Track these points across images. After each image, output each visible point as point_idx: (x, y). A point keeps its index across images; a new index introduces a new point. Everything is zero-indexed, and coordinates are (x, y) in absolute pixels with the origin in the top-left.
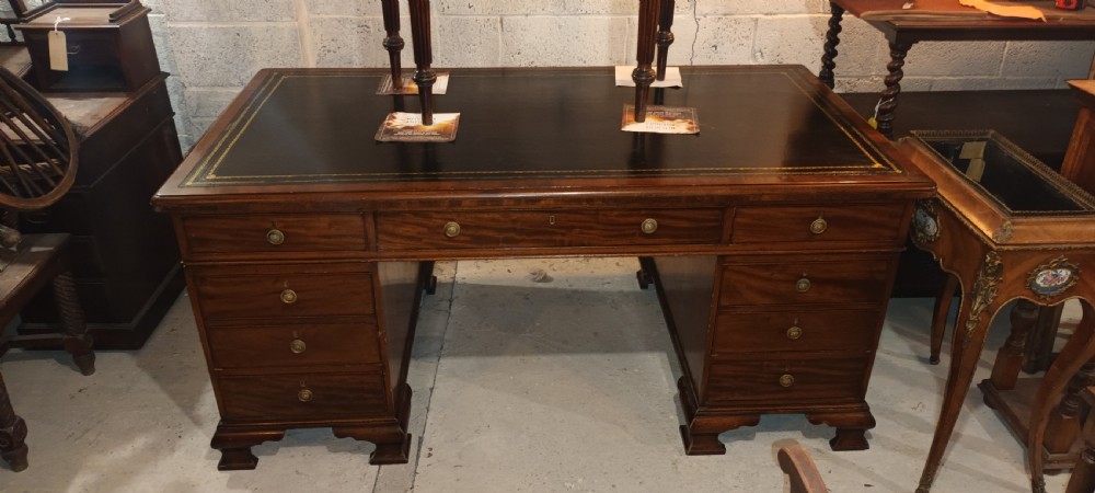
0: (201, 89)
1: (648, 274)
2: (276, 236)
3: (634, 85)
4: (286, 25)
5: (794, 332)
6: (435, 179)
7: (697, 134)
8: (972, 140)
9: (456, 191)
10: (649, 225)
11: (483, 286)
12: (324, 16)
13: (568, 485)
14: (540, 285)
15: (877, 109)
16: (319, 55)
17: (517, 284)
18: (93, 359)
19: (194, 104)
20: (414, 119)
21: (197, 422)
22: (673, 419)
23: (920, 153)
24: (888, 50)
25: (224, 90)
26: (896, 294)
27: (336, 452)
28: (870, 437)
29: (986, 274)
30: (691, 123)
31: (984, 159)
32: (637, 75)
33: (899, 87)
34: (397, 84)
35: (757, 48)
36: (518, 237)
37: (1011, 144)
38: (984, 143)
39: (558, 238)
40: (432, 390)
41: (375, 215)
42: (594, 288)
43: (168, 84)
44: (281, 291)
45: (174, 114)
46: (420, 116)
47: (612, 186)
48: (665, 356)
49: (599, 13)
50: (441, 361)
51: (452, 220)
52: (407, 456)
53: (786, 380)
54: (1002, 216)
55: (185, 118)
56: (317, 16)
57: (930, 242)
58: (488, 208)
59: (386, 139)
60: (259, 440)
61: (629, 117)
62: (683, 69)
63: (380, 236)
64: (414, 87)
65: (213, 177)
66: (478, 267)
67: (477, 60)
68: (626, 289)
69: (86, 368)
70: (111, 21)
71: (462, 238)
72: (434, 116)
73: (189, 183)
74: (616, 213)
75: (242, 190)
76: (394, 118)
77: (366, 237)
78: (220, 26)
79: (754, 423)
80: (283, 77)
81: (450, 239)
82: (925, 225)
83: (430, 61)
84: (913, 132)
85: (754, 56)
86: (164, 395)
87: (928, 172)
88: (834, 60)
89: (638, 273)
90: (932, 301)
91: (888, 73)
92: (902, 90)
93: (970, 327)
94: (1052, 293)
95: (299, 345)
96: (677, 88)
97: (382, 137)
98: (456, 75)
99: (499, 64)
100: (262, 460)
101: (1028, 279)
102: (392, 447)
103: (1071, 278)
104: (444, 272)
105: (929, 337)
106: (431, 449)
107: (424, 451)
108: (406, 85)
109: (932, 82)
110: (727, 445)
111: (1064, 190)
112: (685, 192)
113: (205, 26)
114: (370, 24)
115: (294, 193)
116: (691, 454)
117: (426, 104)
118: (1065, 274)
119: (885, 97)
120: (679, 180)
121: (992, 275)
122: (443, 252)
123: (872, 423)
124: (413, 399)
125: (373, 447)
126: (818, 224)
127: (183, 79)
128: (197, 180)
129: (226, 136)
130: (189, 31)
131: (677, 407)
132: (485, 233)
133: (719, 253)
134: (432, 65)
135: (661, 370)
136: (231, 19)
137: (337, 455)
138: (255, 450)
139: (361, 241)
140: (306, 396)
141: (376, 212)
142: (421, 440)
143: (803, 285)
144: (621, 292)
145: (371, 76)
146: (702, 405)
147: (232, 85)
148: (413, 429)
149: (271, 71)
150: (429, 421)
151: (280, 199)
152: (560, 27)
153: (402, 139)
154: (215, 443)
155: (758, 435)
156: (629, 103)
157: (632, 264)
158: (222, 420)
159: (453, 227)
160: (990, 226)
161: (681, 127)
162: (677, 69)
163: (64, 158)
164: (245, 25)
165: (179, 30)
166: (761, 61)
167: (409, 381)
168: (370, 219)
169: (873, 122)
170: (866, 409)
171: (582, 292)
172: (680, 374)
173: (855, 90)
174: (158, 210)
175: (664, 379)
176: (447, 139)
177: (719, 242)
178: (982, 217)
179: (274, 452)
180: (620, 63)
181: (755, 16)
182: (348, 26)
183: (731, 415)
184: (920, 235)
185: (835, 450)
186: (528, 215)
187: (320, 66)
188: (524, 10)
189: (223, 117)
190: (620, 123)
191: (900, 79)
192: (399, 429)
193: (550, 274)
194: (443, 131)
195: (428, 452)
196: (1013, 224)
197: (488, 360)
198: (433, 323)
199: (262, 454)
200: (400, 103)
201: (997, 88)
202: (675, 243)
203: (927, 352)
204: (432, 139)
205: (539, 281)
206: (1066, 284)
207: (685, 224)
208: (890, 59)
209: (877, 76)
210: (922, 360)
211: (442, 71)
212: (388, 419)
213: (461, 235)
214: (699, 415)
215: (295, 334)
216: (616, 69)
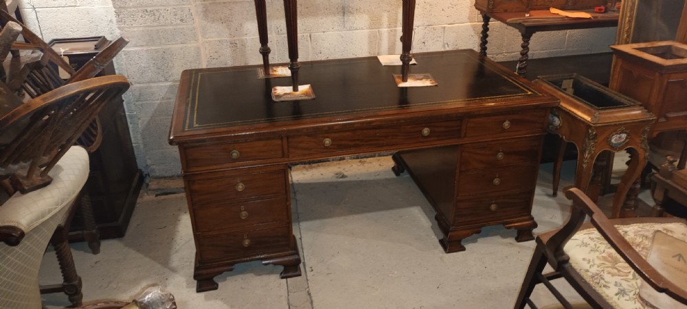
0: (142, 85)
2: (235, 154)
4: (192, 45)
5: (496, 181)
6: (316, 117)
7: (436, 86)
8: (566, 79)
10: (426, 131)
12: (211, 39)
13: (390, 275)
14: (341, 180)
15: (517, 67)
17: (328, 181)
18: (99, 245)
20: (289, 89)
21: (174, 270)
22: (434, 239)
24: (521, 37)
25: (155, 85)
27: (259, 275)
29: (589, 139)
30: (431, 81)
31: (573, 88)
32: (402, 59)
33: (527, 56)
34: (267, 73)
35: (445, 42)
37: (586, 79)
38: (572, 80)
39: (381, 142)
40: (301, 239)
41: (288, 137)
44: (236, 184)
45: (124, 101)
46: (292, 87)
48: (420, 208)
49: (362, 29)
50: (300, 224)
51: (327, 137)
52: (300, 272)
53: (493, 207)
54: (593, 111)
56: (206, 40)
57: (557, 129)
58: (347, 129)
59: (279, 100)
60: (218, 273)
61: (399, 80)
63: (290, 150)
65: (197, 125)
66: (304, 174)
69: (95, 250)
70: (95, 49)
71: (332, 148)
72: (299, 87)
73: (187, 129)
74: (409, 126)
76: (276, 89)
77: (283, 150)
78: (153, 48)
79: (478, 232)
80: (200, 74)
81: (326, 148)
82: (553, 121)
84: (539, 77)
85: (444, 46)
87: (553, 94)
88: (486, 46)
89: (393, 169)
90: (552, 164)
91: (522, 49)
92: (530, 57)
93: (585, 166)
94: (619, 146)
95: (244, 214)
96: (415, 64)
97: (276, 99)
100: (220, 284)
101: (608, 140)
102: (292, 268)
103: (627, 138)
105: (552, 185)
106: (311, 267)
107: (308, 269)
108: (271, 73)
110: (465, 246)
111: (616, 97)
112: (444, 112)
113: (145, 48)
114: (237, 42)
116: (449, 252)
117: (294, 81)
118: (624, 136)
119: (521, 61)
121: (592, 139)
122: (323, 155)
123: (535, 226)
125: (281, 268)
126: (507, 124)
128: (190, 127)
129: (190, 105)
130: (135, 52)
131: (434, 231)
132: (343, 142)
133: (460, 143)
136: (161, 44)
138: (215, 279)
139: (280, 152)
140: (247, 243)
142: (305, 263)
143: (500, 156)
146: (453, 225)
149: (191, 71)
150: (305, 254)
152: (342, 37)
155: (480, 240)
156: (399, 74)
159: (327, 142)
160: (589, 115)
161: (427, 83)
163: (95, 126)
164: (168, 46)
165: (129, 52)
166: (447, 49)
168: (285, 141)
169: (516, 73)
170: (532, 219)
171: (366, 181)
172: (435, 213)
175: (423, 219)
176: (310, 98)
177: (460, 137)
178: (584, 112)
180: (382, 54)
181: (443, 26)
182: (225, 44)
183: (467, 229)
184: (551, 126)
185: (519, 242)
186: (365, 131)
188: (323, 30)
190: (396, 83)
191: (528, 52)
192: (297, 257)
193: (346, 174)
194: (306, 94)
195: (310, 269)
196: (599, 114)
197: (327, 221)
199: (221, 281)
201: (564, 55)
202: (439, 140)
203: (551, 192)
205: (340, 178)
206: (624, 142)
207: (443, 130)
208: (522, 42)
210: (549, 195)
212: (290, 252)
213: (331, 145)
214: (451, 231)
215: (243, 208)
216: (379, 57)
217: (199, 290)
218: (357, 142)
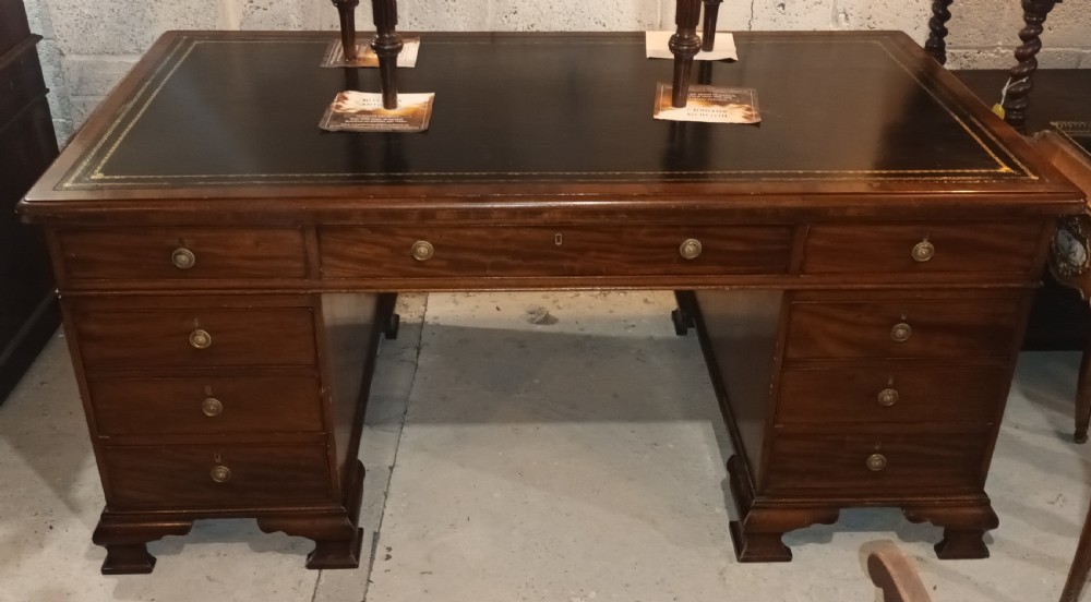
0: (84, 58)
1: (688, 314)
3: (672, 56)
5: (888, 396)
6: (400, 182)
7: (757, 125)
9: (429, 199)
10: (691, 247)
11: (461, 329)
15: (1004, 92)
16: (244, 14)
17: (510, 328)
19: (75, 79)
20: (373, 101)
21: (75, 508)
22: (720, 513)
23: (1063, 153)
24: (1020, 12)
26: (1030, 345)
27: (261, 550)
28: (991, 541)
30: (749, 110)
32: (675, 43)
33: (1035, 62)
34: (349, 53)
35: (840, 8)
36: (511, 262)
39: (566, 264)
40: (391, 468)
41: (319, 230)
42: (613, 334)
43: (39, 50)
44: (190, 332)
45: (48, 90)
46: (379, 97)
47: (638, 194)
48: (709, 426)
50: (405, 429)
51: (423, 238)
52: (357, 558)
53: (876, 461)
55: (62, 97)
57: (1077, 274)
58: (469, 222)
59: (334, 127)
60: (158, 534)
61: (664, 100)
62: (739, 37)
63: (327, 260)
64: (373, 57)
65: (100, 176)
66: (456, 302)
67: (458, 21)
68: (657, 334)
71: (436, 263)
72: (400, 97)
73: (67, 185)
74: (644, 231)
75: (138, 194)
76: (346, 98)
77: (306, 260)
79: (830, 520)
80: (196, 42)
81: (419, 264)
82: (1070, 251)
83: (395, 22)
84: (1052, 123)
85: (836, 20)
86: (29, 472)
87: (1074, 179)
88: (946, 25)
89: (674, 313)
90: (1078, 356)
91: (1020, 43)
92: (1040, 67)
95: (213, 405)
96: (730, 61)
97: (328, 124)
98: (429, 41)
99: (487, 29)
100: (162, 561)
102: (337, 545)
104: (410, 308)
105: (1073, 406)
106: (389, 549)
107: (381, 551)
108: (361, 55)
109: (1080, 57)
110: (794, 550)
112: (740, 203)
115: (210, 199)
116: (744, 559)
117: (389, 81)
119: (1015, 76)
120: (731, 186)
122: (410, 282)
123: (993, 522)
124: (366, 482)
125: (311, 545)
126: (923, 249)
127: (60, 44)
128: (78, 180)
129: (118, 121)
131: (726, 497)
132: (466, 255)
133: (786, 287)
134: (398, 28)
135: (705, 446)
137: (262, 555)
138: (152, 547)
139: (298, 265)
140: (222, 474)
141: (321, 226)
142: (376, 536)
143: (901, 331)
144: (651, 338)
145: (315, 42)
146: (761, 494)
147: (126, 53)
148: (365, 521)
149: (179, 33)
150: (388, 511)
151: (192, 208)
153: (356, 127)
154: (99, 537)
155: (838, 536)
156: (664, 81)
157: (663, 301)
158: (109, 505)
159: (424, 248)
161: (735, 115)
162: (731, 36)
166: (844, 26)
167: (361, 457)
168: (311, 237)
169: (999, 110)
170: (985, 502)
171: (597, 338)
172: (731, 452)
173: (974, 66)
174: (25, 220)
176: (417, 128)
177: (786, 271)
179: (178, 549)
180: (652, 27)
183: (801, 508)
184: (1063, 265)
185: (941, 558)
186: (524, 232)
187: (245, 28)
189: (112, 97)
190: (652, 109)
191: (1037, 51)
192: (348, 521)
193: (554, 313)
194: (411, 118)
195: (386, 552)
197: (469, 429)
198: (395, 378)
199: (161, 553)
200: (353, 79)
202: (728, 273)
203: (1070, 426)
204: (397, 127)
205: (538, 323)
207: (739, 247)
208: (1023, 24)
209: (1004, 47)
210: (1063, 436)
211: (411, 36)
212: (333, 507)
213: (435, 258)
214: (756, 508)
215: (208, 390)
216: (649, 36)
217: (110, 568)
218: (503, 259)
